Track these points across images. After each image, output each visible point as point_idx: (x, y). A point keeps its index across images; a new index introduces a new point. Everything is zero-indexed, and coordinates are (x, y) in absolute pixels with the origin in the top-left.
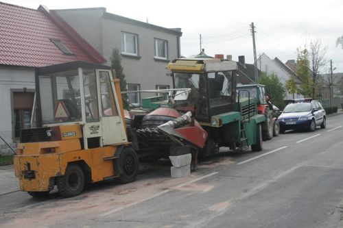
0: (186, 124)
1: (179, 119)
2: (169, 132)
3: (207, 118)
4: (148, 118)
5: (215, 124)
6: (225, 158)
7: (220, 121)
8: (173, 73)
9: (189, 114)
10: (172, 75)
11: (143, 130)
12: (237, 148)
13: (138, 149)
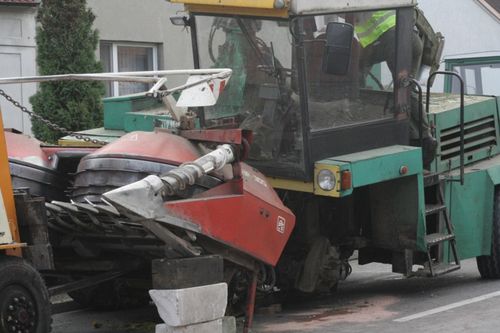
0: (214, 185)
1: (186, 171)
2: (147, 210)
3: (302, 166)
4: (93, 164)
5: (326, 185)
6: (370, 300)
7: (345, 177)
8: (193, 14)
9: (222, 153)
10: (190, 23)
11: (72, 205)
12: (415, 268)
13: (49, 266)
